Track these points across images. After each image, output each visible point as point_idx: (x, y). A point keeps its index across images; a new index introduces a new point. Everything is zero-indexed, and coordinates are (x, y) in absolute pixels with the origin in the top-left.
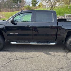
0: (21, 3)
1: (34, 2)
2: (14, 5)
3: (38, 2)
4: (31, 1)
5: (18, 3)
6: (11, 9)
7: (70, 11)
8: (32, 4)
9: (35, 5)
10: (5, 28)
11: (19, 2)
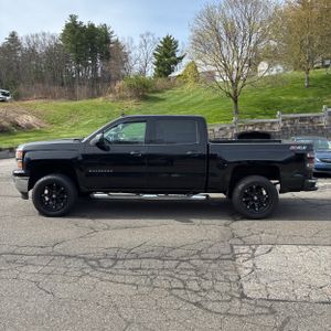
0: (108, 59)
1: (166, 55)
2: (79, 70)
3: (181, 58)
4: (151, 55)
5: (94, 61)
6: (62, 85)
7: (311, 98)
8: (157, 64)
9: (171, 71)
10: (80, 158)
11: (101, 58)
